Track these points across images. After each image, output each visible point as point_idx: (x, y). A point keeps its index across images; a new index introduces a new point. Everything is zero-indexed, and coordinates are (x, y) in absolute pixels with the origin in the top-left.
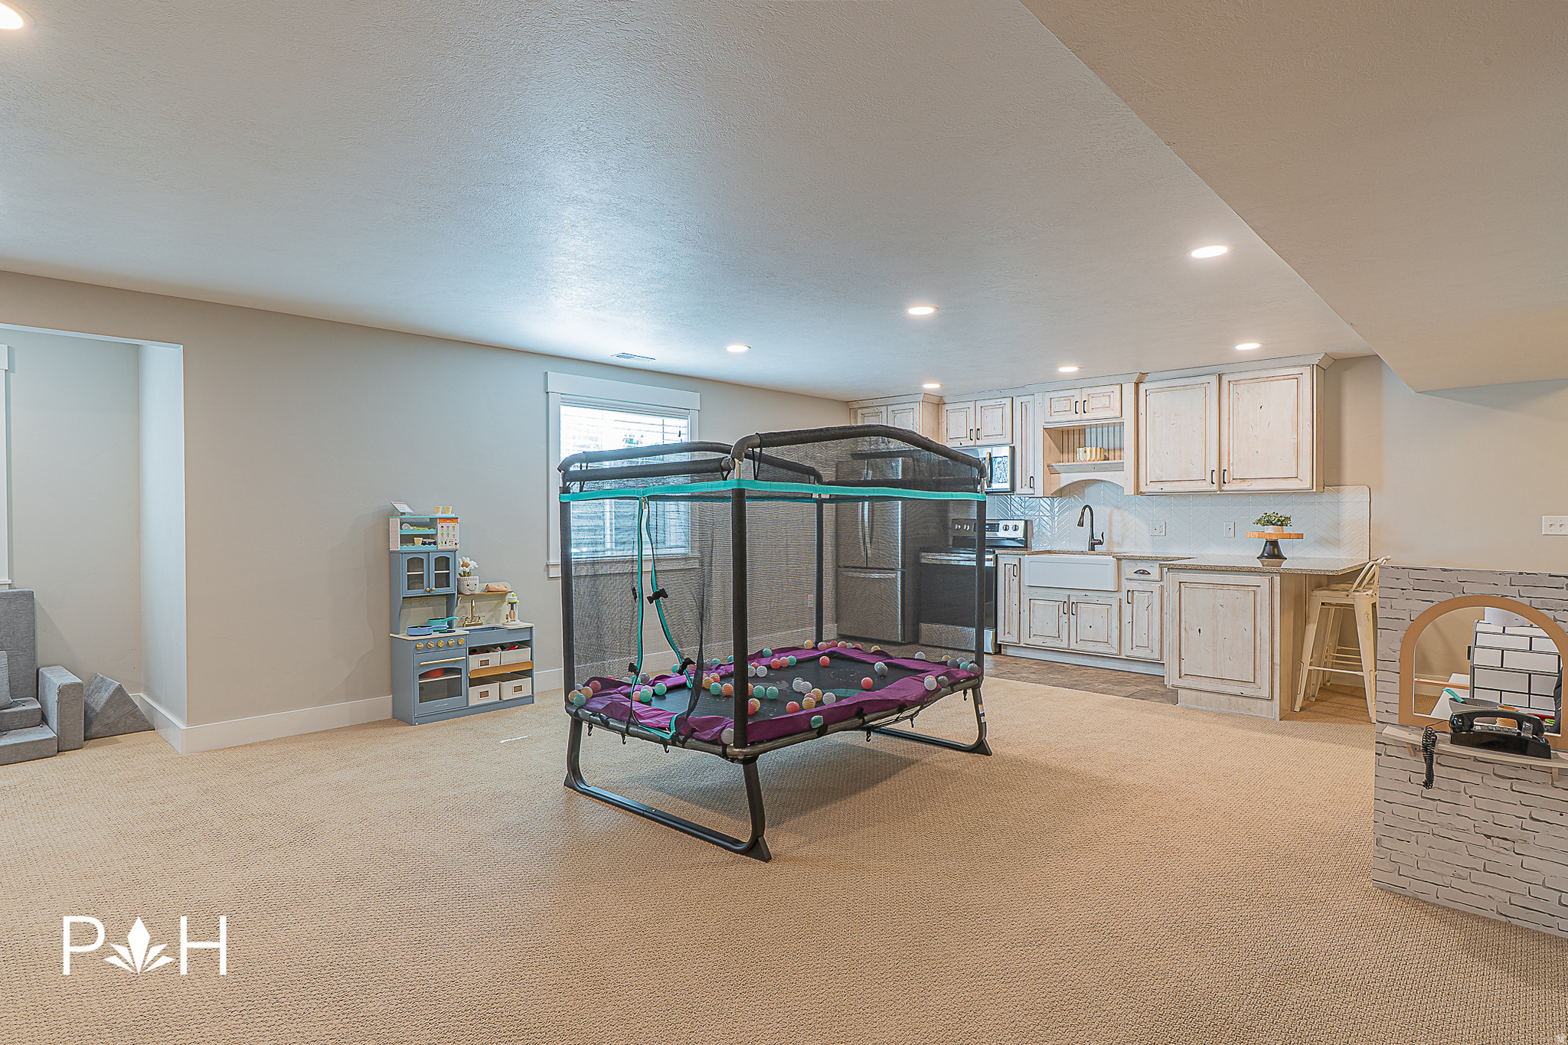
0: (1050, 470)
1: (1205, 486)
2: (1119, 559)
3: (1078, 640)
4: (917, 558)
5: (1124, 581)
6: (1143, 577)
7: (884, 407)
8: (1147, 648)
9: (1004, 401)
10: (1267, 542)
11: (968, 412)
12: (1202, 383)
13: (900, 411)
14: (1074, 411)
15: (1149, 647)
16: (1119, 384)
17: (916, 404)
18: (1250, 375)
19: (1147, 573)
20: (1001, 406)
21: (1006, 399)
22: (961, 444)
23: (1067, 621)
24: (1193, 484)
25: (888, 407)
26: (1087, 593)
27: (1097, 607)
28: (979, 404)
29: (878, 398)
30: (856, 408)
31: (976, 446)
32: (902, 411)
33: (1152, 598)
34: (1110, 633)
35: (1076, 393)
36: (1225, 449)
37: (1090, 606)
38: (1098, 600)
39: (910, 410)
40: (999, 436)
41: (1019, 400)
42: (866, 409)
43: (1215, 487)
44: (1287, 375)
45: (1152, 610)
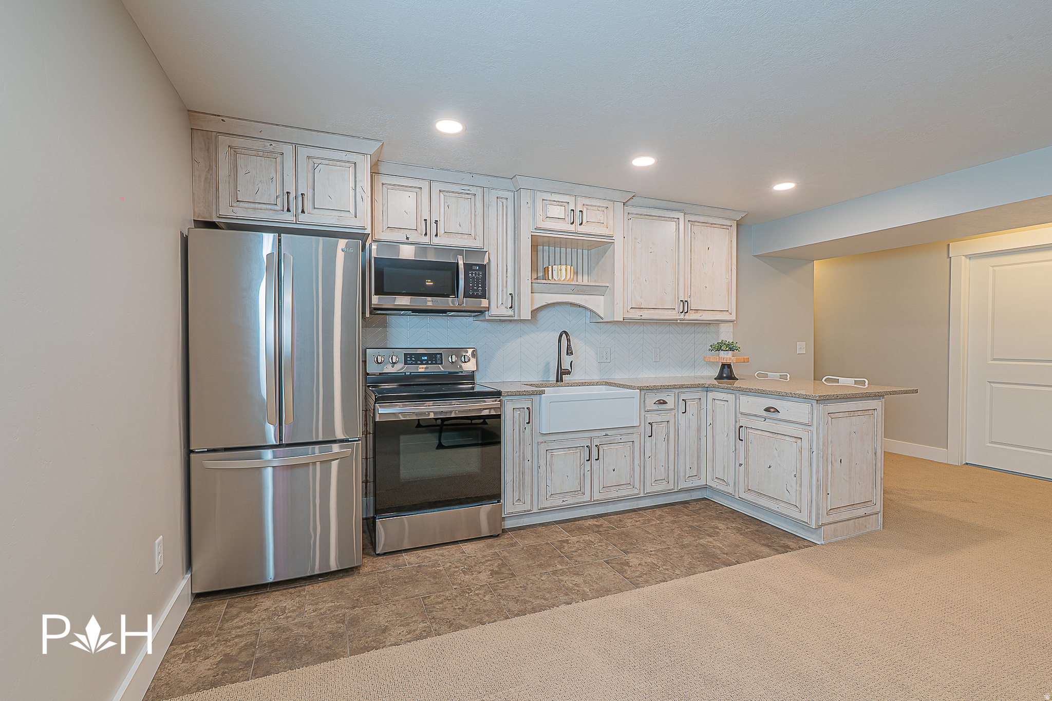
1: (675, 315)
2: (640, 391)
3: (601, 487)
5: (642, 413)
6: (661, 407)
7: (290, 147)
8: (664, 481)
9: (473, 190)
10: (723, 366)
11: (419, 193)
12: (673, 218)
13: (327, 162)
14: (569, 220)
15: (666, 479)
16: (612, 201)
17: (361, 157)
18: (702, 219)
19: (665, 403)
20: (469, 196)
21: (475, 188)
22: (407, 238)
23: (589, 469)
24: (666, 312)
25: (300, 149)
26: (609, 433)
27: (620, 446)
28: (436, 187)
29: (277, 125)
30: (212, 131)
31: (432, 244)
32: (331, 162)
33: (668, 428)
34: (632, 472)
35: (571, 200)
36: (686, 282)
37: (612, 446)
38: (621, 437)
39: (348, 165)
40: (466, 236)
41: (494, 194)
42: (241, 140)
43: (682, 316)
44: (723, 225)
45: (668, 440)
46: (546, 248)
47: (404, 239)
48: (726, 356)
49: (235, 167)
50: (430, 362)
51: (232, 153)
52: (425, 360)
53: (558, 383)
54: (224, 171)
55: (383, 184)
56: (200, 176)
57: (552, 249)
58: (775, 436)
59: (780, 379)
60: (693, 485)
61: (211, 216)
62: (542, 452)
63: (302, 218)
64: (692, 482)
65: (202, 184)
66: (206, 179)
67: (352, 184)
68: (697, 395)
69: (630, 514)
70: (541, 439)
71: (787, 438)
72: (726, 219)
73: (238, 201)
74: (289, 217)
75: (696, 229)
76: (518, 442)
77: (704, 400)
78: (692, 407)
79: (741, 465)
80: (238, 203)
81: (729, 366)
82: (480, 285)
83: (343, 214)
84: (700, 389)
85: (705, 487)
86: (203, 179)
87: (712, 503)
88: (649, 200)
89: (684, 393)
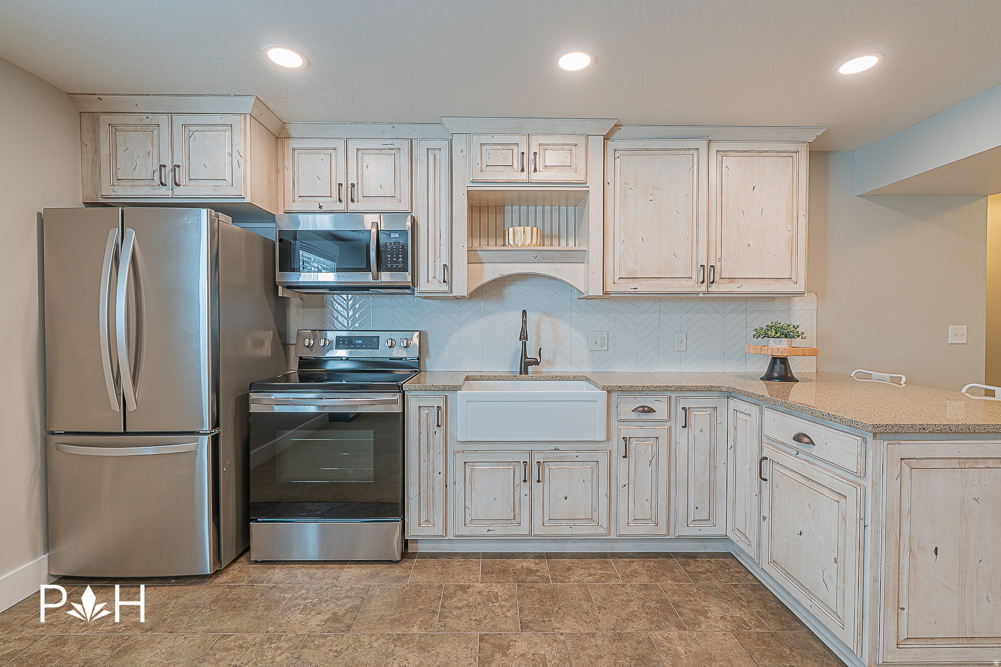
0: (473, 258)
1: (690, 286)
2: (609, 392)
3: (546, 519)
4: (243, 402)
5: (614, 424)
6: (645, 416)
7: (165, 117)
8: (649, 522)
9: (397, 144)
10: (774, 359)
11: (333, 155)
12: (689, 149)
13: (202, 128)
14: (517, 166)
15: (653, 519)
16: (583, 135)
17: (236, 117)
18: (741, 146)
19: (651, 410)
20: (393, 152)
21: (400, 141)
22: (320, 207)
23: (527, 492)
24: (676, 283)
25: (175, 117)
26: (559, 446)
27: (576, 466)
28: (353, 145)
29: (148, 95)
30: (98, 112)
31: (348, 211)
32: (207, 128)
33: (658, 447)
34: (595, 504)
35: (522, 140)
36: (713, 239)
37: (564, 465)
38: (577, 454)
39: (224, 128)
40: (389, 199)
41: (424, 145)
42: (120, 117)
43: (703, 288)
44: (782, 152)
45: (657, 464)
46: (516, 208)
47: (317, 209)
48: (779, 346)
49: (114, 146)
50: (364, 346)
51: (113, 131)
52: (359, 344)
53: (522, 376)
54: (104, 151)
55: (294, 149)
56: (88, 159)
57: (524, 208)
58: (808, 483)
59: (891, 384)
60: (701, 533)
61: (97, 198)
62: (460, 465)
63: (178, 191)
64: (700, 528)
65: (90, 165)
66: (93, 160)
67: (228, 149)
68: (710, 403)
69: (592, 561)
70: (459, 447)
71: (826, 492)
72: (786, 141)
73: (118, 180)
74: (164, 192)
75: (728, 161)
76: (426, 449)
77: (722, 410)
78: (699, 419)
79: (764, 518)
80: (119, 181)
81: (784, 361)
82: (400, 256)
83: (219, 183)
84: (717, 394)
85: (725, 539)
86: (90, 162)
87: (734, 564)
88: (646, 128)
89: (685, 398)
